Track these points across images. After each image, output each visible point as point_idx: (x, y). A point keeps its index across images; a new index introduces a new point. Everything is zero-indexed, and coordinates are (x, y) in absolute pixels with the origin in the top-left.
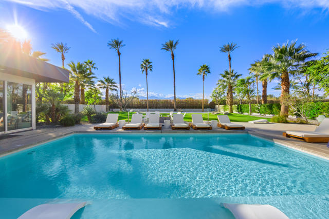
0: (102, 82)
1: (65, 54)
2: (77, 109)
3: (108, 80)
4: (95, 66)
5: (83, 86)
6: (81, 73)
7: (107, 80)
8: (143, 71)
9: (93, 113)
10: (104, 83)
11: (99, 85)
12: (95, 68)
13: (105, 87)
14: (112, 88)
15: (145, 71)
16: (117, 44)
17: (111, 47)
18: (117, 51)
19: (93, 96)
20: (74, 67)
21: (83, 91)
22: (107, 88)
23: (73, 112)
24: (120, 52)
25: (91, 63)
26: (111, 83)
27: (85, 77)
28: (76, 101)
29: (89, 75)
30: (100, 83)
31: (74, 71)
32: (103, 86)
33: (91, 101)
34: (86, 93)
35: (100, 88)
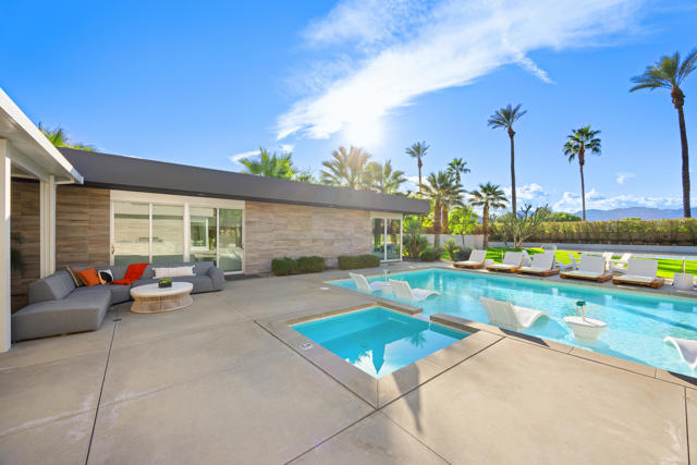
0: (476, 194)
1: (422, 159)
2: (437, 241)
3: (488, 189)
4: (465, 167)
5: (446, 207)
6: (442, 188)
7: (485, 190)
8: (572, 156)
9: (456, 248)
10: (480, 196)
11: (472, 200)
12: (466, 170)
13: (482, 203)
14: (496, 202)
15: (577, 156)
16: (508, 116)
17: (494, 125)
18: (507, 129)
19: (461, 220)
20: (434, 180)
21: (445, 214)
22: (487, 204)
23: (432, 246)
24: (514, 129)
25: (458, 164)
26: (494, 193)
27: (448, 193)
28: (436, 230)
29: (454, 188)
30: (473, 197)
31: (435, 186)
32: (479, 200)
33: (457, 229)
34: (450, 215)
35: (474, 204)
